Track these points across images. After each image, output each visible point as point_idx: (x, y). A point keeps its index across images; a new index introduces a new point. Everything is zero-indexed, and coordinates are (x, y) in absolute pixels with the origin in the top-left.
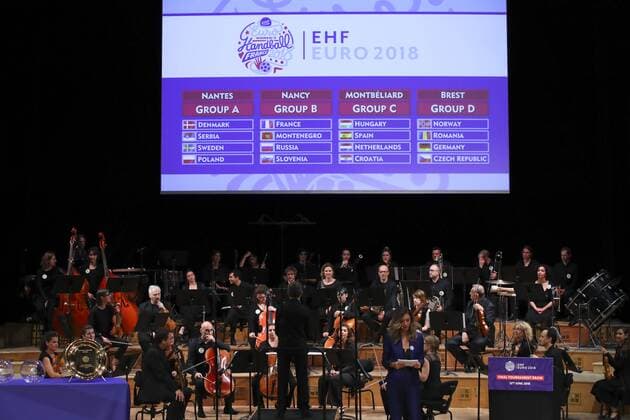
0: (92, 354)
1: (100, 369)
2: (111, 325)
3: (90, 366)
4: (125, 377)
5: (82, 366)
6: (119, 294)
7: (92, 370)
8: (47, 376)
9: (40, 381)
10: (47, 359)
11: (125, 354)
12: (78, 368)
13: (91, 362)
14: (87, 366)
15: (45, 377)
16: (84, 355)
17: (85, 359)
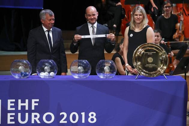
0: (156, 56)
1: (162, 69)
2: (174, 30)
3: (154, 65)
4: (184, 74)
5: (147, 65)
6: (181, 5)
7: (155, 69)
8: (118, 73)
9: (113, 77)
10: (118, 59)
11: (185, 56)
12: (144, 67)
13: (155, 62)
14: (151, 66)
15: (117, 74)
16: (149, 56)
17: (150, 60)
